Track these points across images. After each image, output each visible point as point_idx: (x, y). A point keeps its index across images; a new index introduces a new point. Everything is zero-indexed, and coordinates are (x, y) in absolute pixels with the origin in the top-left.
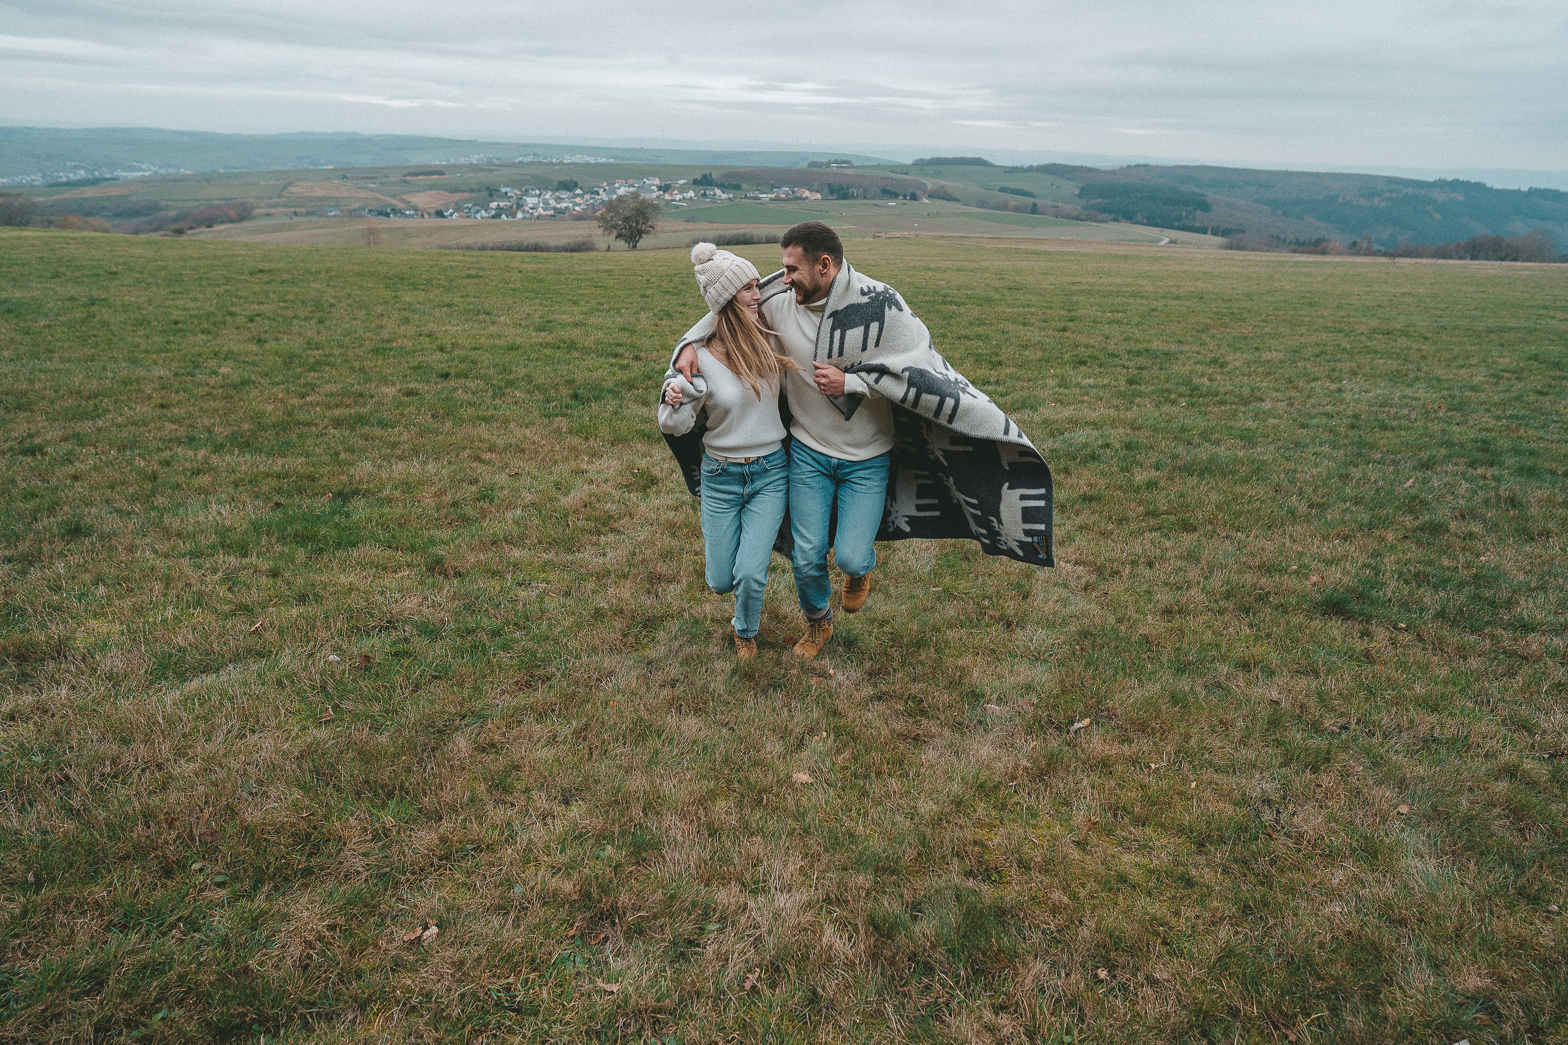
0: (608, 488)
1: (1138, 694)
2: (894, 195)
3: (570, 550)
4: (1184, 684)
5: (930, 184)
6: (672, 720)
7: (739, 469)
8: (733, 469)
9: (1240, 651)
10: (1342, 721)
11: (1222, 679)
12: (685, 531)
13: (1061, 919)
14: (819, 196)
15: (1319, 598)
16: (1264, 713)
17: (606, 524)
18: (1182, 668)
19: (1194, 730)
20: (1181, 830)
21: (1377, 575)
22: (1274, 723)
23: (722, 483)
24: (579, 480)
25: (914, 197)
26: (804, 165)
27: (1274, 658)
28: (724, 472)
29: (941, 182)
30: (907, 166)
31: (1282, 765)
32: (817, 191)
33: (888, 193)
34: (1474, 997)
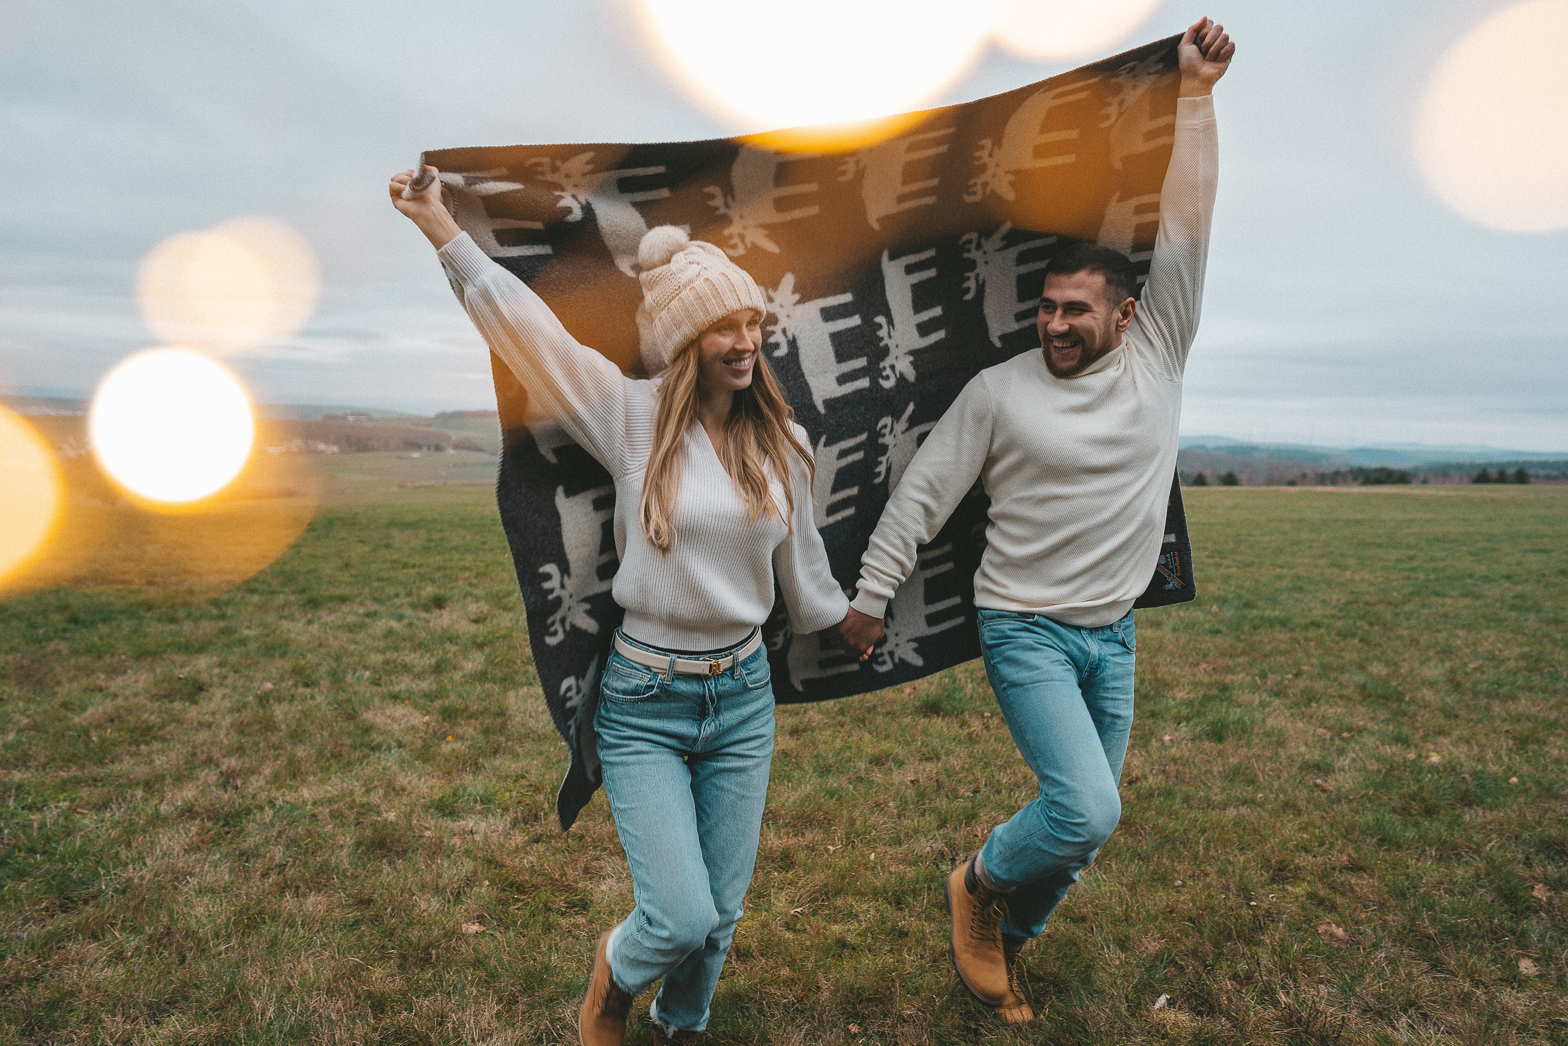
0: (142, 700)
1: (794, 796)
2: (416, 446)
3: (101, 762)
4: (832, 782)
5: (454, 435)
6: (289, 902)
7: (693, 687)
8: (682, 686)
9: (869, 750)
10: (972, 787)
11: (863, 774)
12: (257, 727)
13: (798, 990)
14: (335, 449)
15: (917, 704)
16: (911, 792)
17: (145, 734)
18: (825, 770)
19: (856, 813)
20: (876, 893)
21: (954, 682)
22: (922, 795)
23: (639, 716)
24: (98, 697)
25: (438, 448)
26: (318, 418)
27: (899, 751)
28: (666, 694)
29: (465, 434)
30: (429, 419)
31: (939, 828)
32: (334, 443)
33: (412, 445)
34: (1158, 957)
